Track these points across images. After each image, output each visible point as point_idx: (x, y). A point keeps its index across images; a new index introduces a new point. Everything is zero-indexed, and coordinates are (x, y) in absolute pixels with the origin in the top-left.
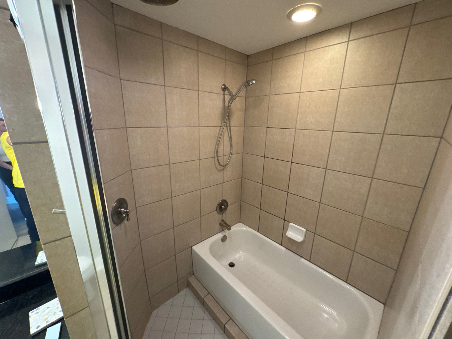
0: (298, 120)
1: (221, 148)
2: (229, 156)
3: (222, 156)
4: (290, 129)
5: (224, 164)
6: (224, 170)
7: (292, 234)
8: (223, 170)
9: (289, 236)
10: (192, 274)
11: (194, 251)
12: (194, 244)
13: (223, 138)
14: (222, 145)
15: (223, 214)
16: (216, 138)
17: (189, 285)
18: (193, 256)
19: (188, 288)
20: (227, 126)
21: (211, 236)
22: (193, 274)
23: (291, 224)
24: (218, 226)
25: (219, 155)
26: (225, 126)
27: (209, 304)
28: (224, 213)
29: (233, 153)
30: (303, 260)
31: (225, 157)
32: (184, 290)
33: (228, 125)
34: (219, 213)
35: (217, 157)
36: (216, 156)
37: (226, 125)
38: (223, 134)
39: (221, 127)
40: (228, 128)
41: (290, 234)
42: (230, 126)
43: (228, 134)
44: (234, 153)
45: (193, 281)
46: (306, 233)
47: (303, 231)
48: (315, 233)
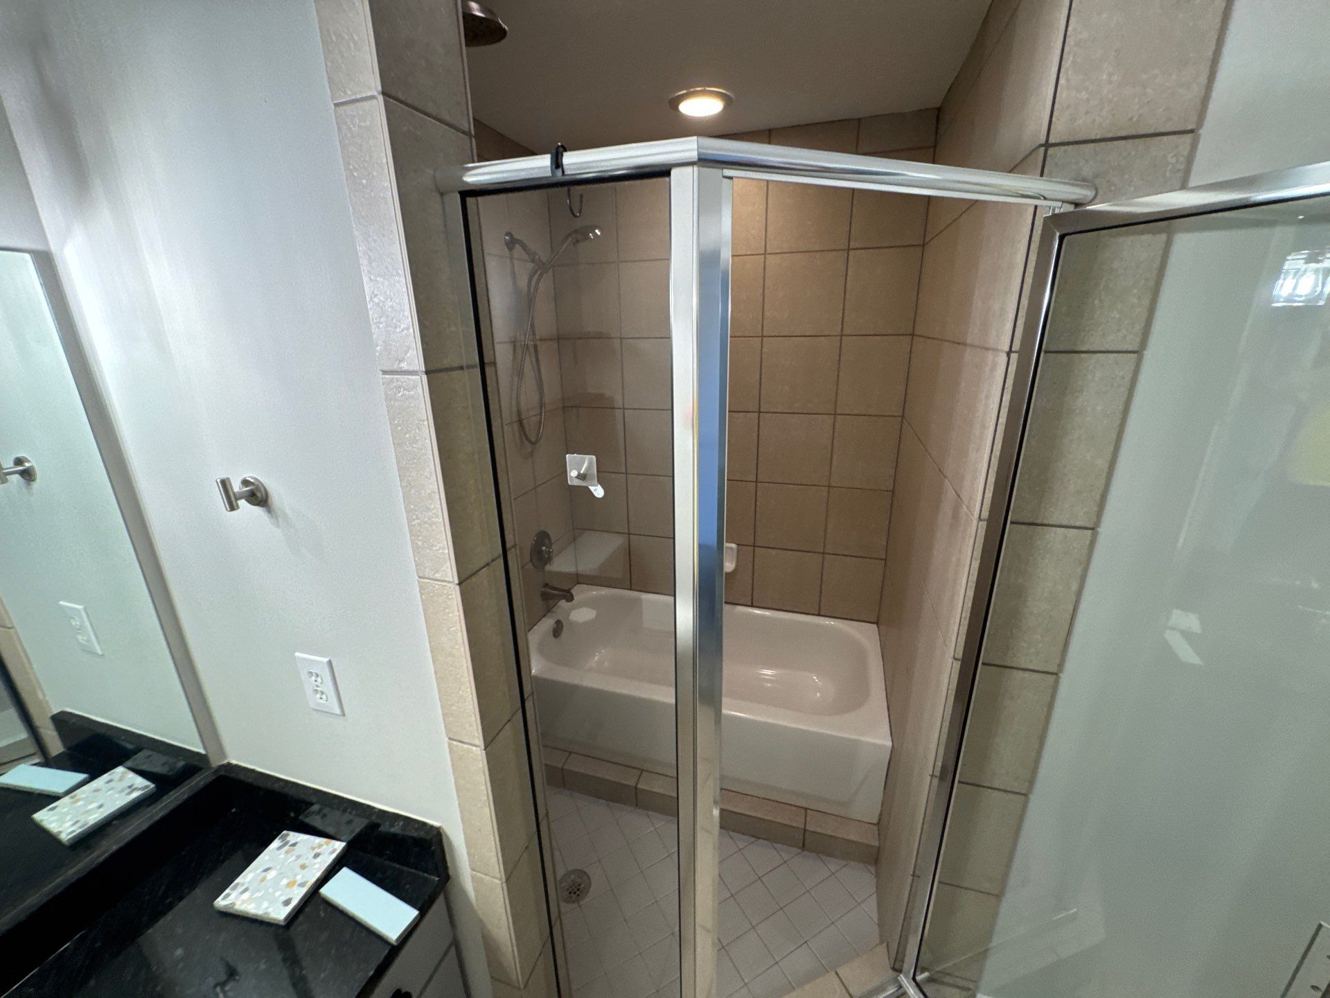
8: (531, 454)
24: (539, 600)
30: (740, 608)
34: (537, 568)
46: (738, 551)
47: (732, 548)
48: (754, 546)
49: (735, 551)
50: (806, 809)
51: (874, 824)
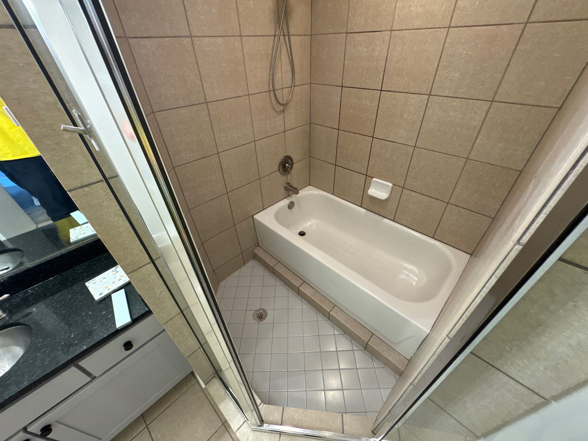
0: (397, 12)
1: (278, 76)
2: (291, 88)
3: (281, 89)
4: (382, 31)
5: (284, 102)
6: (285, 112)
7: (376, 191)
8: (283, 111)
9: (371, 194)
10: (257, 245)
11: (257, 220)
12: (255, 213)
13: (280, 58)
14: (279, 71)
15: (288, 175)
16: (270, 57)
17: (255, 257)
18: (255, 226)
19: (255, 260)
20: (284, 36)
21: (275, 203)
22: (259, 246)
23: (374, 179)
24: (282, 190)
25: (276, 88)
26: (282, 35)
27: (280, 272)
28: (289, 173)
29: (295, 85)
30: (386, 220)
31: (286, 91)
32: (250, 262)
33: (286, 33)
34: (283, 174)
35: (274, 90)
36: (271, 89)
37: (282, 32)
38: (279, 48)
39: (275, 36)
40: (287, 38)
41: (373, 191)
42: (289, 36)
43: (287, 51)
44: (297, 84)
45: (259, 252)
46: (392, 188)
47: (388, 186)
48: (403, 188)
49: (390, 189)
50: (373, 334)
51: (407, 359)
